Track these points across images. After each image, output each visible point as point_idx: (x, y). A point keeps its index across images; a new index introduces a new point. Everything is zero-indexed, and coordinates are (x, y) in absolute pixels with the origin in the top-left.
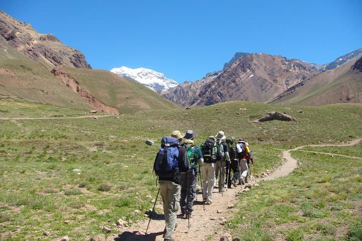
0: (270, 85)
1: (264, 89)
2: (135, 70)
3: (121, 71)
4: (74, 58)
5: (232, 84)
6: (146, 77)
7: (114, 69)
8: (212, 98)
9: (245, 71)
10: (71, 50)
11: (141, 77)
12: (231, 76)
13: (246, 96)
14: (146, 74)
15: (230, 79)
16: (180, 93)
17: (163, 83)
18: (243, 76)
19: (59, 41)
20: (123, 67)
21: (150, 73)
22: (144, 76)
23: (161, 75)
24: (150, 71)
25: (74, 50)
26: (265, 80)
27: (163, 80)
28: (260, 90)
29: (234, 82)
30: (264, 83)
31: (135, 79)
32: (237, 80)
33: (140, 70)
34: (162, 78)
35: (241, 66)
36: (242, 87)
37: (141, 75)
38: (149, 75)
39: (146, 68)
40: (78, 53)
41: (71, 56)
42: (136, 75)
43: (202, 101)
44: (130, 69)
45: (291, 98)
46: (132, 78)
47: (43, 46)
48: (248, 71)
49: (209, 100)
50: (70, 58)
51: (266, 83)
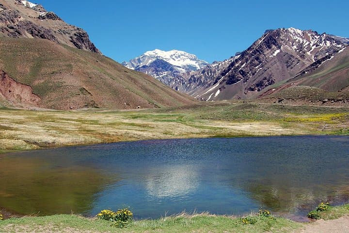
0: (296, 61)
1: (290, 66)
2: (168, 52)
3: (154, 54)
4: (76, 37)
5: (256, 61)
6: (179, 59)
7: (148, 52)
8: (233, 76)
9: (270, 47)
10: (72, 29)
11: (173, 59)
12: (255, 53)
13: (270, 73)
14: (179, 56)
15: (253, 55)
16: (208, 74)
17: (195, 64)
18: (267, 52)
19: (60, 20)
20: (156, 50)
21: (182, 55)
22: (177, 58)
23: (194, 56)
24: (183, 52)
25: (76, 28)
26: (292, 56)
27: (195, 62)
28: (286, 67)
29: (257, 59)
30: (290, 59)
31: (168, 62)
32: (261, 57)
33: (172, 52)
34: (194, 60)
35: (266, 42)
36: (266, 64)
37: (174, 57)
38: (181, 57)
39: (178, 50)
40: (80, 32)
41: (72, 35)
42: (169, 58)
43: (224, 80)
44: (164, 52)
45: (315, 73)
46: (164, 60)
47: (31, 23)
48: (274, 47)
49: (231, 79)
50: (71, 37)
51: (293, 59)
